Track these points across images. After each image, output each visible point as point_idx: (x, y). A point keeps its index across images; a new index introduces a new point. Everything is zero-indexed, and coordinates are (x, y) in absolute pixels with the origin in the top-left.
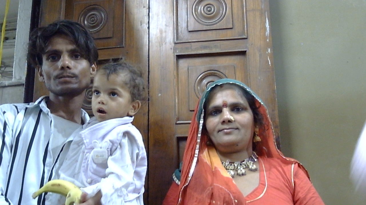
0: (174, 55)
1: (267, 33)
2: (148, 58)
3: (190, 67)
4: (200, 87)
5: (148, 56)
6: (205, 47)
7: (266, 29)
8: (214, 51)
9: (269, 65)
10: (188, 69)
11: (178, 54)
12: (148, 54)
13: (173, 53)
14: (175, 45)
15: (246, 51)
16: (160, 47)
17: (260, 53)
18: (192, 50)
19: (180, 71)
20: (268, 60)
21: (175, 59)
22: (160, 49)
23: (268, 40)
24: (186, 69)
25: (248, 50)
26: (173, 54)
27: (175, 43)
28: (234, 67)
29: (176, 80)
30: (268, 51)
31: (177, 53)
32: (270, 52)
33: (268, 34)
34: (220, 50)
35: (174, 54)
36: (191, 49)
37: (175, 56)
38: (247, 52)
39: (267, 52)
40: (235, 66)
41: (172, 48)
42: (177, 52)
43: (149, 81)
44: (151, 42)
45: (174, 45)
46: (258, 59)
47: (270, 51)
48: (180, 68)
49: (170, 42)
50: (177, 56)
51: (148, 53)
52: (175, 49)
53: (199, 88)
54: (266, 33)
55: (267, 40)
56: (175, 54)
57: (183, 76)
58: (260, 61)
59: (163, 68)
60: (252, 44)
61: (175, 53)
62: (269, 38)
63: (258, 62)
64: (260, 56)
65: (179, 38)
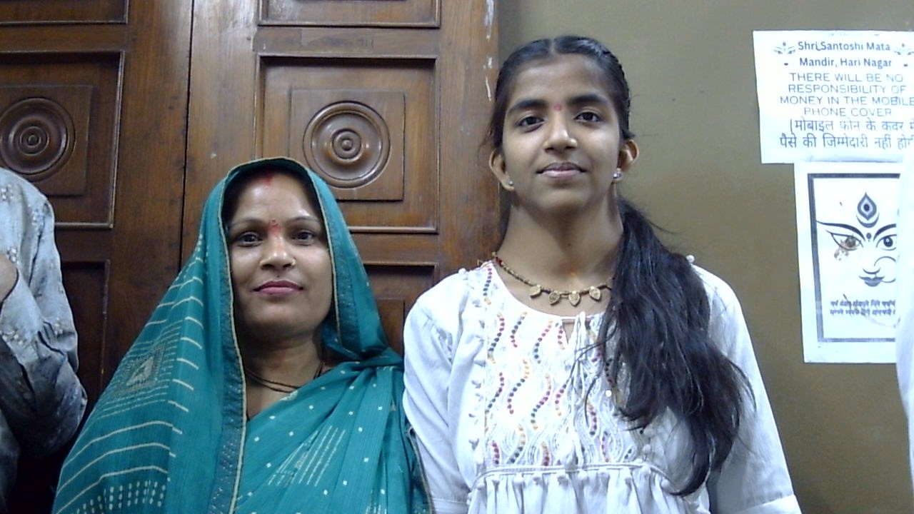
0: (256, 55)
1: (487, 18)
2: (188, 59)
3: (296, 89)
4: (317, 142)
5: (188, 54)
6: (335, 43)
7: (487, 10)
8: (357, 53)
9: (488, 98)
10: (290, 94)
11: (265, 54)
12: (188, 49)
13: (254, 50)
14: (258, 30)
15: (434, 60)
16: (220, 32)
17: (467, 68)
18: (301, 47)
19: (270, 96)
20: (486, 86)
21: (258, 65)
22: (220, 38)
23: (488, 37)
24: (286, 93)
25: (439, 58)
26: (252, 53)
27: (260, 26)
28: (403, 98)
29: (258, 119)
30: (487, 63)
31: (264, 51)
32: (491, 67)
33: (489, 22)
34: (372, 52)
35: (254, 53)
36: (300, 43)
37: (258, 58)
38: (436, 61)
39: (484, 67)
40: (406, 95)
41: (252, 38)
42: (264, 48)
43: (187, 117)
44: (197, 18)
45: (256, 29)
46: (461, 80)
47: (493, 64)
48: (269, 89)
49: (247, 21)
50: (262, 58)
51: (189, 45)
52: (258, 42)
53: (313, 144)
54: (484, 17)
55: (486, 36)
56: (260, 54)
57: (275, 112)
58: (466, 87)
59: (225, 86)
60: (450, 44)
61: (257, 52)
62: (491, 31)
63: (462, 89)
64: (468, 74)
65: (272, 13)
